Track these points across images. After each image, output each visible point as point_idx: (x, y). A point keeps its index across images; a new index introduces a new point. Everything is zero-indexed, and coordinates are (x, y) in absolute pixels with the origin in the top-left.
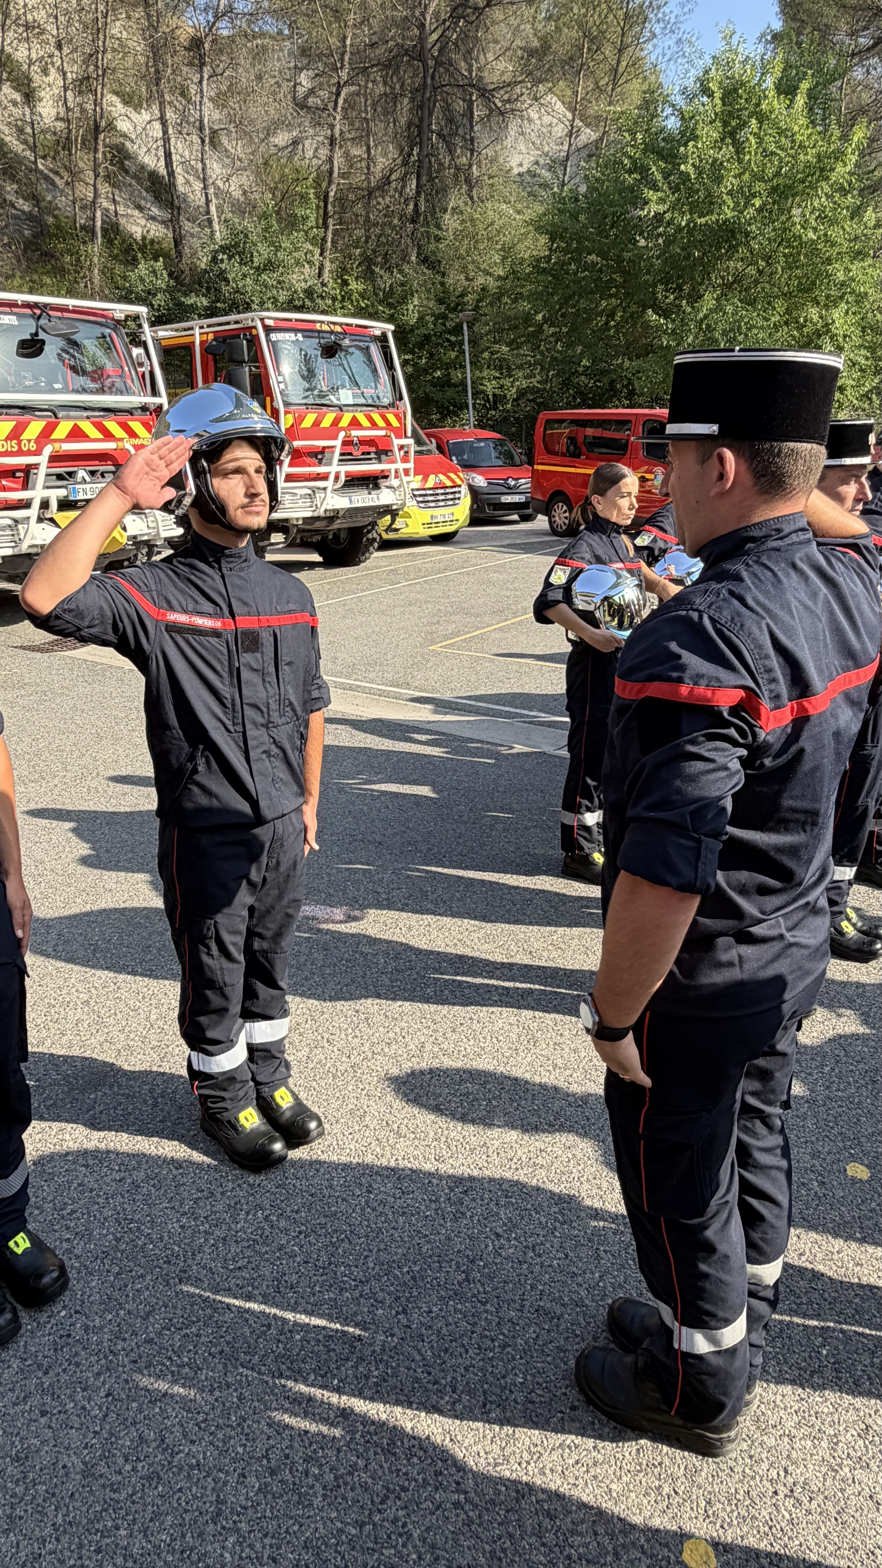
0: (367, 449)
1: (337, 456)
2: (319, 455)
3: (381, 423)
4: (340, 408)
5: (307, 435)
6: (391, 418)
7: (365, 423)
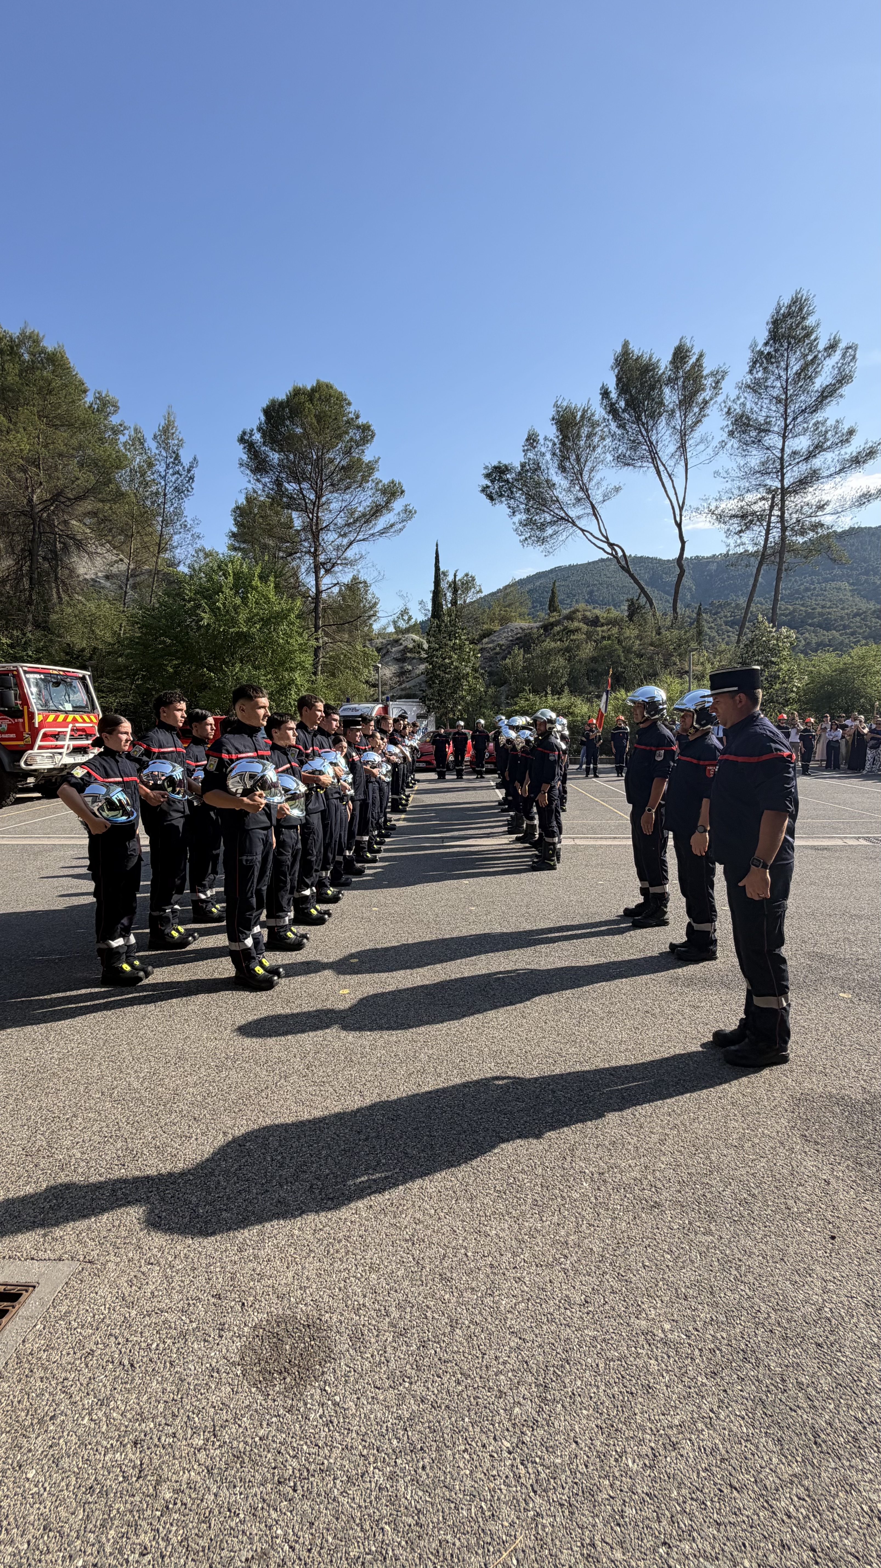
0: (81, 733)
1: (68, 737)
2: (56, 736)
3: (87, 720)
4: (66, 712)
5: (50, 725)
6: (92, 717)
7: (80, 720)
